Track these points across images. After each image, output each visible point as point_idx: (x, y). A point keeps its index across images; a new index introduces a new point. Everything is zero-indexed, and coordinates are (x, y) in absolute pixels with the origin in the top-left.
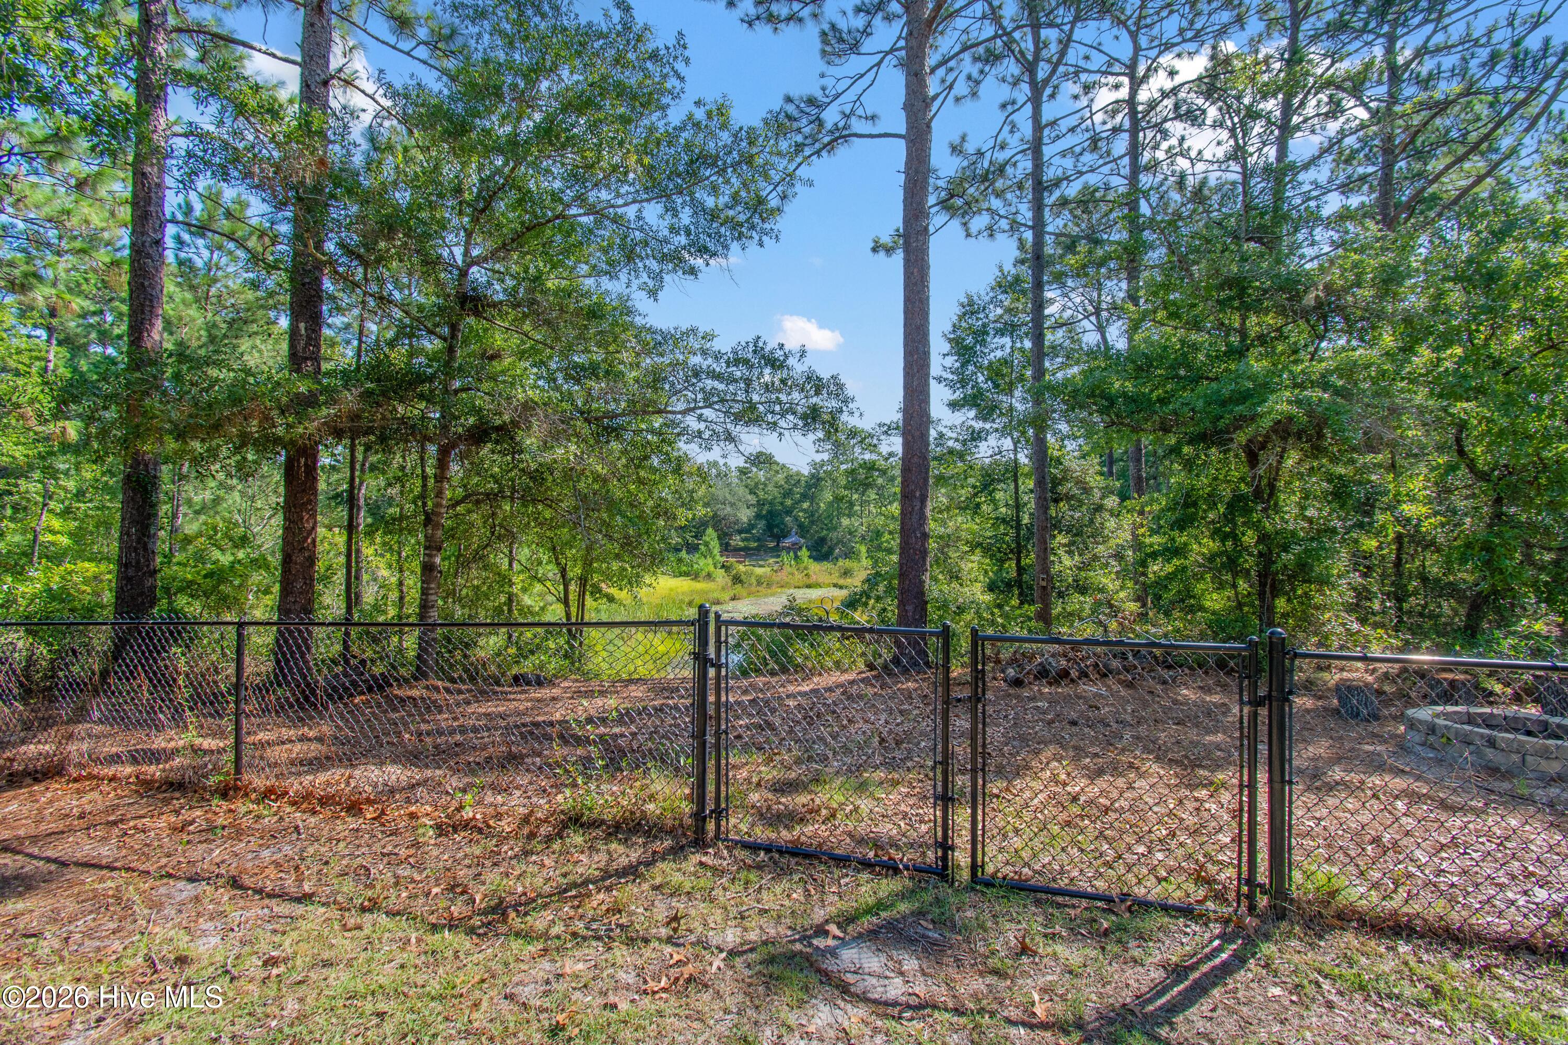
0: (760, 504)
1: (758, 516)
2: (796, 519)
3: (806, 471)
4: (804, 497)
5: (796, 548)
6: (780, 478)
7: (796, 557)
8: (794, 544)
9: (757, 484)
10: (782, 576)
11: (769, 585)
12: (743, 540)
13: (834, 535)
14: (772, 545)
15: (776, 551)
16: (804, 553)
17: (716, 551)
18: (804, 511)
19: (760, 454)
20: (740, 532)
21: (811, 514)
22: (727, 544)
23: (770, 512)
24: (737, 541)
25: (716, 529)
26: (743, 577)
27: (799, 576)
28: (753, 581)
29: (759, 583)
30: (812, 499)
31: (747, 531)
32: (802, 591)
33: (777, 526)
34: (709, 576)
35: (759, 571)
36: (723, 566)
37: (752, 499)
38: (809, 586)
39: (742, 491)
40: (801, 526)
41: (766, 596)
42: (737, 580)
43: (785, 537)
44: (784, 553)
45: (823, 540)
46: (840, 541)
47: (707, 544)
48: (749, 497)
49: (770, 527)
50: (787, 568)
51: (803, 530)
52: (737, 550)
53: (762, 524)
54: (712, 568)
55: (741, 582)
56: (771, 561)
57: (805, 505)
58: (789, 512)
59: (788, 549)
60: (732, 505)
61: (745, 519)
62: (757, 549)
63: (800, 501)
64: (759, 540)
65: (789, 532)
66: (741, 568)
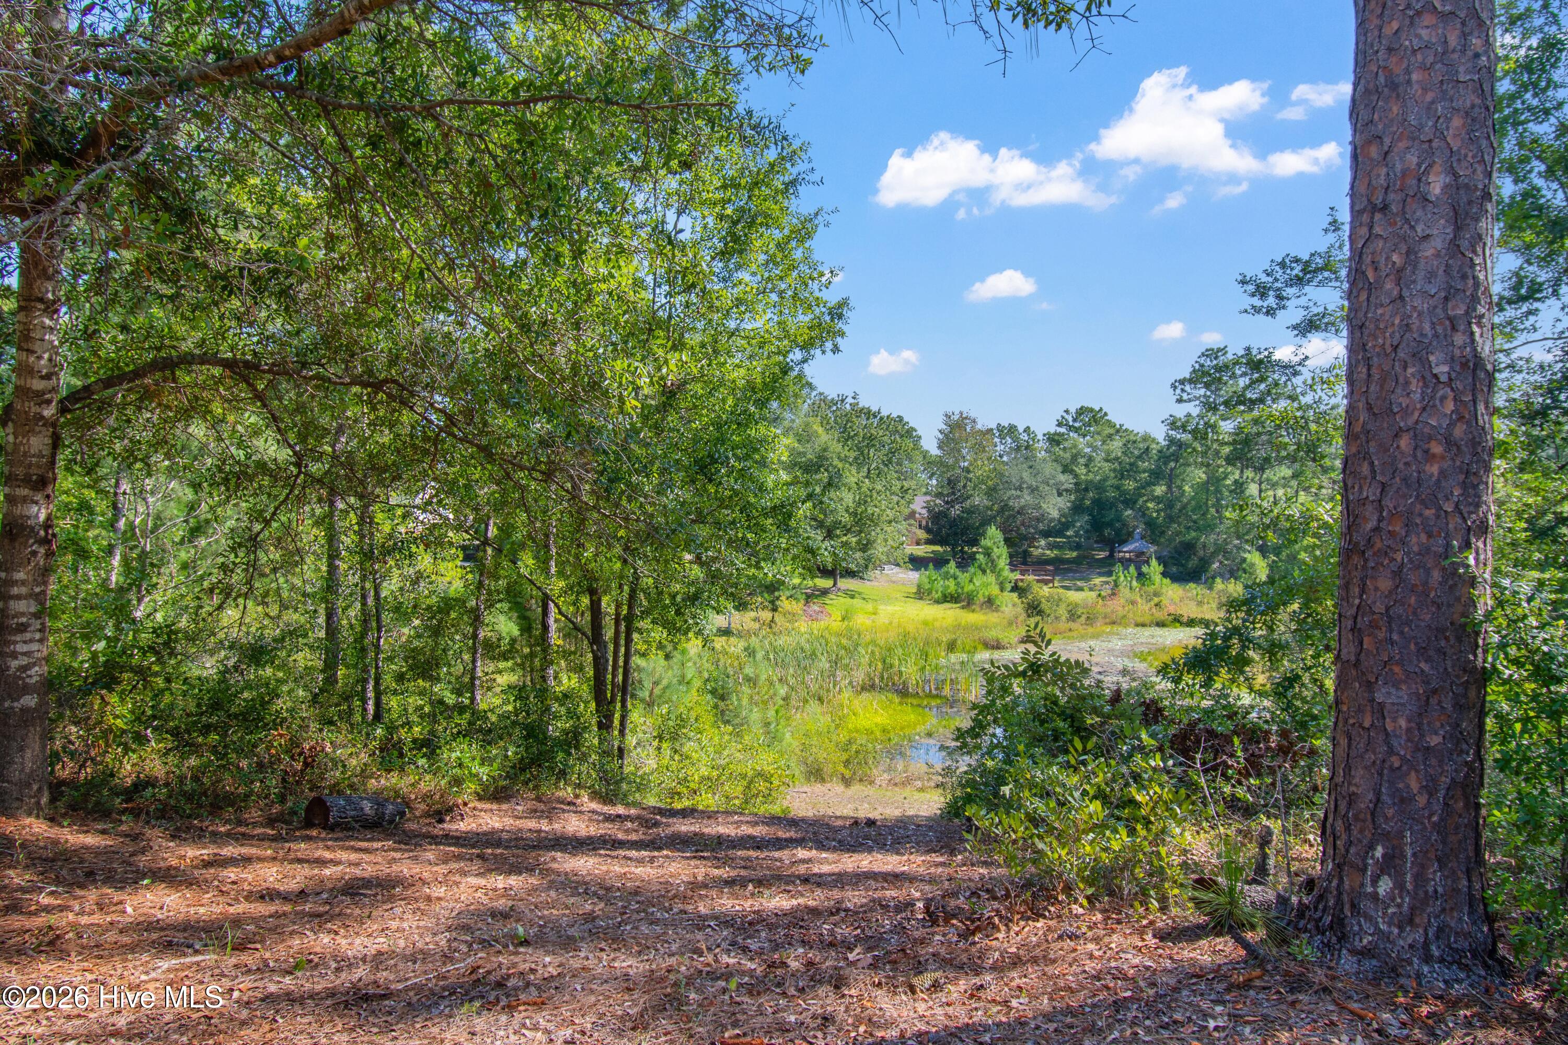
0: (1081, 488)
1: (1077, 508)
2: (1143, 512)
3: (1160, 434)
4: (1156, 476)
5: (1139, 560)
6: (1116, 445)
7: (1141, 576)
8: (1140, 554)
9: (1074, 458)
10: (1117, 606)
11: (1090, 620)
12: (1051, 547)
13: (1209, 540)
14: (1102, 555)
15: (1106, 566)
16: (1154, 568)
17: (1003, 562)
18: (1158, 500)
19: (1081, 411)
20: (1046, 534)
21: (1168, 503)
22: (1026, 554)
23: (1097, 502)
24: (1041, 548)
25: (1005, 529)
26: (1045, 606)
27: (1144, 608)
28: (1062, 611)
29: (1073, 616)
30: (1171, 479)
31: (1060, 533)
32: (1148, 632)
33: (1110, 524)
34: (990, 602)
35: (1074, 596)
36: (1015, 588)
37: (1066, 480)
38: (1161, 624)
39: (1050, 469)
40: (1150, 524)
41: (1083, 638)
42: (1034, 609)
43: (1123, 542)
44: (1118, 568)
45: (1189, 547)
46: (1221, 549)
47: (988, 553)
48: (1062, 478)
49: (1097, 526)
50: (1124, 592)
51: (1154, 531)
52: (1040, 565)
53: (1082, 522)
54: (995, 590)
55: (1040, 613)
56: (1098, 581)
57: (1159, 490)
58: (1130, 502)
59: (1126, 563)
60: (1033, 490)
61: (1055, 514)
62: (1076, 561)
63: (1149, 484)
64: (1078, 547)
65: (1130, 535)
66: (1046, 590)
